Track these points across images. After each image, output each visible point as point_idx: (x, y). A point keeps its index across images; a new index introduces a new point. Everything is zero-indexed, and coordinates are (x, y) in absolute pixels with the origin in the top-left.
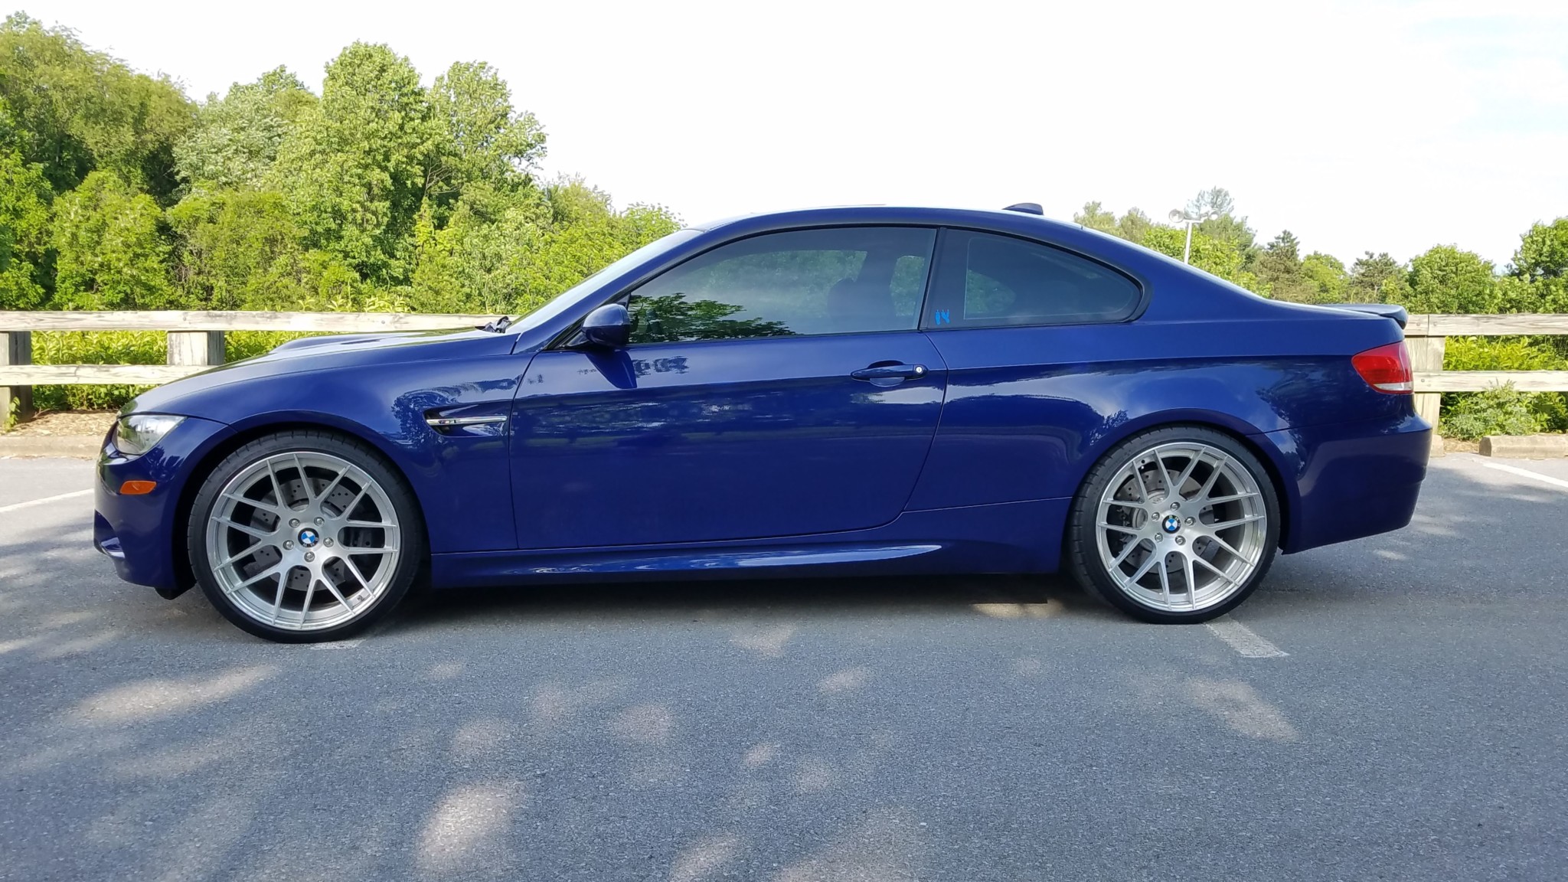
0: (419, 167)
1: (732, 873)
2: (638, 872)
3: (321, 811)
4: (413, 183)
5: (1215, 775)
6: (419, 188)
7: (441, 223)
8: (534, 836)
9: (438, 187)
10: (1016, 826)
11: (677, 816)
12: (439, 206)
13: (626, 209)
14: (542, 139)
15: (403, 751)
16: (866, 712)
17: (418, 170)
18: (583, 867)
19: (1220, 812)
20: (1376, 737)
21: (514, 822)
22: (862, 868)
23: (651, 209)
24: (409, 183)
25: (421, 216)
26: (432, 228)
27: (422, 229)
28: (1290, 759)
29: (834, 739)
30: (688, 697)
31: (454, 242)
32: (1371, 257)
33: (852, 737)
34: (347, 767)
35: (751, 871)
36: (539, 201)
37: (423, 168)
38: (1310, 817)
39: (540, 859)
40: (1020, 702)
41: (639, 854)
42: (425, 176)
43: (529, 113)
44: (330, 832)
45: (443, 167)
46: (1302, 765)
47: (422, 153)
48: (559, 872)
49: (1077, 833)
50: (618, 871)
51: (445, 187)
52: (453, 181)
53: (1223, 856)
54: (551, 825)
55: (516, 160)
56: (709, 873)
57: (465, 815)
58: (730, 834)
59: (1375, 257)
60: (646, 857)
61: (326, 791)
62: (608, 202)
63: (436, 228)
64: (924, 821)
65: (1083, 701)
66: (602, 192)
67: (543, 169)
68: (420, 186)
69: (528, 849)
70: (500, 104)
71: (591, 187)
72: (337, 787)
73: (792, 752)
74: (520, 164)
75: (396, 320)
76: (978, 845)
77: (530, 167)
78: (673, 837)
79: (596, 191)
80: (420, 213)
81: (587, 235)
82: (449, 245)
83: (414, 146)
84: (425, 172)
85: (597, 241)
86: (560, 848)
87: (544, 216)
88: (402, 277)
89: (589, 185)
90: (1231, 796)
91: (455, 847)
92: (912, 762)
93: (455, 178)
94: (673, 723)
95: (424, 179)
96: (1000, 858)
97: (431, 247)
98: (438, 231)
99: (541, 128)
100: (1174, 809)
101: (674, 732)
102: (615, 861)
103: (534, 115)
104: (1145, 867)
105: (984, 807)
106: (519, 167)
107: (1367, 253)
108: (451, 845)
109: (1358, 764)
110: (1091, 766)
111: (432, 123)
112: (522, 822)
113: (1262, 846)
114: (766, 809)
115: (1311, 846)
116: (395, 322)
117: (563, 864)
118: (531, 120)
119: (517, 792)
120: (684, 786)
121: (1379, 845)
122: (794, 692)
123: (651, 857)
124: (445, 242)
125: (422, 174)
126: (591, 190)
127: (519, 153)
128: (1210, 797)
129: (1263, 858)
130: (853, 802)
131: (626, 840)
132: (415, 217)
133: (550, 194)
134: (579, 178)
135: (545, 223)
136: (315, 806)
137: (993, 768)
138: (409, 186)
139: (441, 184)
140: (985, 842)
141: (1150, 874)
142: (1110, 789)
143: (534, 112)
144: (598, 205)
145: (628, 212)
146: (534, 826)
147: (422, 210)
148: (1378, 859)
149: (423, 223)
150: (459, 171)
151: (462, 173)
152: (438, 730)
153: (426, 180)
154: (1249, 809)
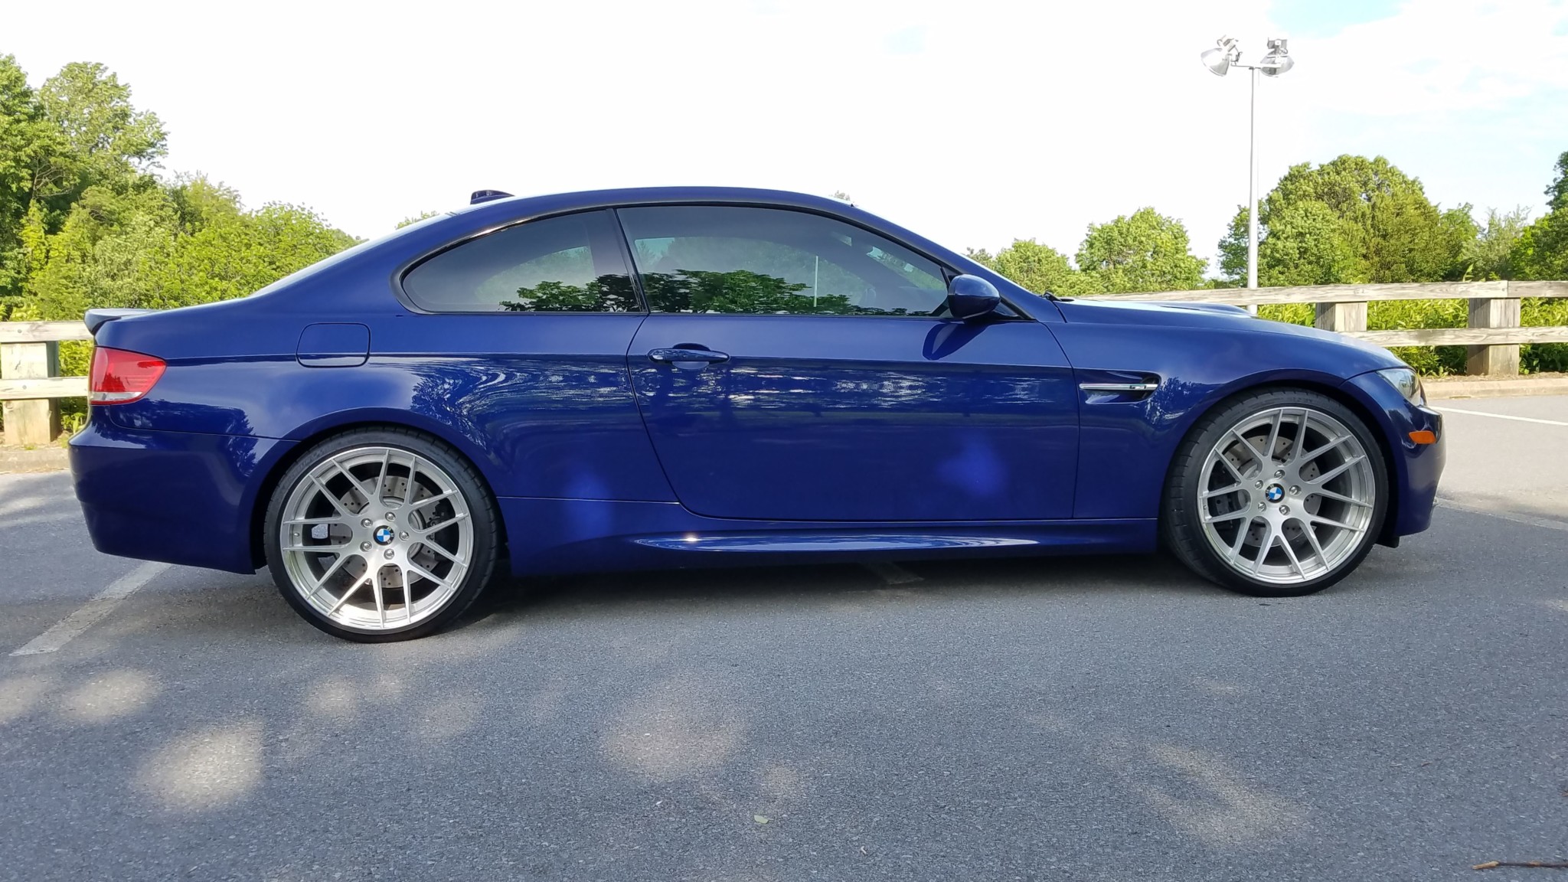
0: (26, 170)
1: (487, 791)
2: (400, 801)
3: (72, 789)
4: (20, 189)
5: (875, 671)
6: (26, 193)
7: (53, 228)
8: (292, 787)
9: (50, 190)
10: (724, 726)
11: (426, 756)
12: (51, 210)
13: (261, 208)
14: (162, 136)
15: (138, 734)
16: (585, 656)
17: (25, 173)
18: (346, 805)
19: (880, 697)
20: (994, 633)
21: (269, 778)
22: (600, 773)
23: (289, 208)
24: (14, 187)
25: (28, 221)
26: (42, 233)
27: (31, 234)
28: (930, 655)
29: (559, 681)
30: (415, 663)
31: (71, 248)
32: (972, 253)
33: (575, 678)
34: (86, 751)
35: (503, 788)
36: (162, 202)
37: (30, 172)
38: (949, 693)
39: (303, 803)
40: (716, 635)
41: (396, 789)
42: (33, 180)
43: (150, 112)
44: (88, 804)
45: (52, 168)
46: (939, 658)
47: (29, 156)
48: (324, 810)
49: (772, 726)
50: (380, 804)
51: (55, 189)
52: (65, 183)
53: (886, 727)
54: (306, 777)
55: (136, 160)
56: (465, 794)
57: (218, 778)
58: (478, 763)
59: (975, 253)
60: (404, 790)
61: (71, 773)
62: (237, 200)
63: (46, 232)
64: (647, 732)
65: (767, 629)
66: (228, 189)
67: (164, 168)
68: (27, 190)
69: (289, 797)
70: (118, 105)
71: (216, 185)
72: (81, 768)
73: (522, 696)
74: (140, 163)
75: (34, 328)
76: (695, 743)
77: (151, 167)
78: (426, 772)
79: (222, 189)
80: (28, 218)
81: (221, 236)
82: (65, 252)
83: (19, 149)
84: (33, 176)
85: (233, 243)
86: (320, 793)
87: (170, 218)
88: (10, 286)
89: (213, 182)
90: (888, 685)
91: (217, 803)
92: (631, 690)
93: (67, 180)
94: (405, 686)
95: (31, 182)
96: (714, 751)
97: (41, 253)
98: (49, 236)
99: (161, 125)
100: (846, 699)
101: (407, 692)
102: (375, 797)
103: (155, 114)
104: (827, 742)
105: (696, 716)
106: (140, 167)
107: (968, 249)
108: (213, 801)
109: (982, 654)
110: (779, 676)
111: (41, 124)
112: (276, 777)
113: (914, 717)
114: (508, 741)
115: (951, 713)
116: (33, 331)
117: (326, 804)
118: (152, 119)
119: (265, 755)
120: (426, 733)
121: (1000, 707)
122: (515, 648)
123: (409, 790)
124: (61, 248)
125: (29, 177)
126: (217, 188)
127: (139, 154)
128: (872, 687)
129: (916, 725)
130: (585, 726)
131: (382, 780)
132: (23, 221)
133: (177, 195)
134: (201, 176)
135: (170, 225)
136: (65, 785)
137: (700, 687)
138: (14, 190)
139: (51, 185)
140: (701, 741)
141: (831, 747)
142: (795, 691)
143: (155, 112)
144: (227, 203)
145: (265, 211)
146: (290, 779)
147: (30, 213)
148: (1001, 717)
149: (32, 227)
150: (70, 171)
151: (74, 175)
152: (169, 713)
153: (33, 184)
154: (902, 693)
